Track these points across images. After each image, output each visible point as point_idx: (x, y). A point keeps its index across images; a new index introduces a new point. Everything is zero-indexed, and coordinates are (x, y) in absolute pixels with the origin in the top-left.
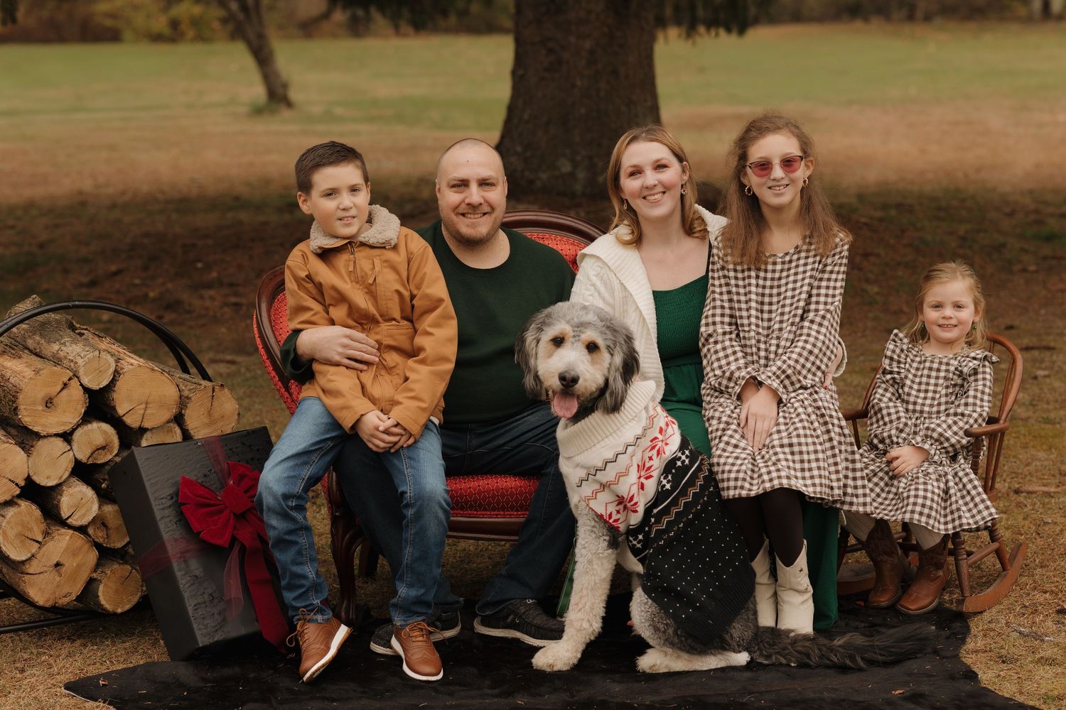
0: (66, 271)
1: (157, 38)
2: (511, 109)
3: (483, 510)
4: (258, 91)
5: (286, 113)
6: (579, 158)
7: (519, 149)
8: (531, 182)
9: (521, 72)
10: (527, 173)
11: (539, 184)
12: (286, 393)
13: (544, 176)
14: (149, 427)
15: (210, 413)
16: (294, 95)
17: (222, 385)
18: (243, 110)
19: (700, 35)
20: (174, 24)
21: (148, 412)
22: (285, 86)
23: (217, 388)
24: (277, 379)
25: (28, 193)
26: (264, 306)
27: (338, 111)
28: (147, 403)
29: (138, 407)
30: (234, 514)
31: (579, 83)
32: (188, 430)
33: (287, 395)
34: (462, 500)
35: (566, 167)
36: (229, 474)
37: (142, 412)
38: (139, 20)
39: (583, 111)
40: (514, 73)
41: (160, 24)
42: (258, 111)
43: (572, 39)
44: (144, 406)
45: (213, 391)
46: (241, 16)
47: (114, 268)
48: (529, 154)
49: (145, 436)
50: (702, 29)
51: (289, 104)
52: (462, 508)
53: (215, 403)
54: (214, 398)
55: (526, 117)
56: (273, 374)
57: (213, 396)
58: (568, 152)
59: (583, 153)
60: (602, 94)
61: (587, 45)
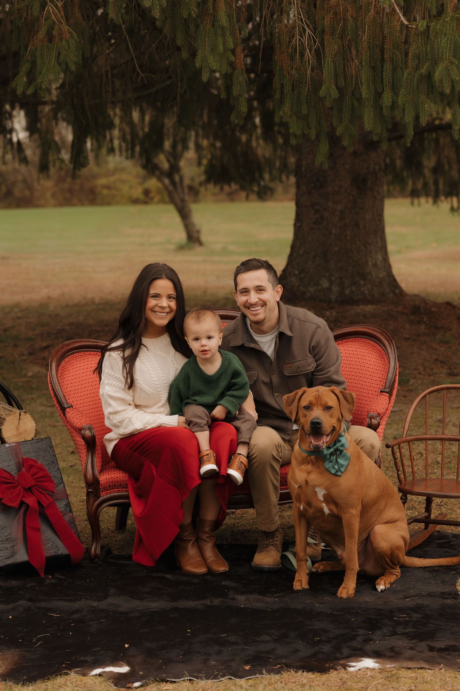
0: (16, 346)
1: (135, 201)
2: (293, 247)
4: (181, 236)
5: (198, 249)
6: (333, 278)
7: (297, 272)
8: (304, 293)
9: (299, 224)
10: (301, 287)
11: (308, 294)
12: (64, 417)
13: (312, 289)
15: (17, 428)
16: (204, 238)
17: (25, 412)
18: (172, 247)
19: (442, 201)
20: (147, 192)
22: (198, 232)
23: (22, 414)
24: (59, 409)
25: (18, 298)
26: (54, 365)
27: (231, 248)
30: (24, 489)
31: (334, 231)
32: (4, 438)
33: (64, 418)
35: (325, 284)
36: (23, 465)
38: (125, 189)
39: (336, 249)
40: (295, 225)
41: (138, 192)
42: (181, 248)
43: (330, 204)
45: (20, 415)
46: (171, 188)
47: (45, 344)
48: (302, 275)
50: (443, 198)
51: (201, 244)
53: (21, 422)
54: (21, 419)
55: (301, 252)
56: (57, 405)
57: (20, 418)
58: (327, 274)
59: (336, 275)
60: (348, 238)
61: (339, 208)
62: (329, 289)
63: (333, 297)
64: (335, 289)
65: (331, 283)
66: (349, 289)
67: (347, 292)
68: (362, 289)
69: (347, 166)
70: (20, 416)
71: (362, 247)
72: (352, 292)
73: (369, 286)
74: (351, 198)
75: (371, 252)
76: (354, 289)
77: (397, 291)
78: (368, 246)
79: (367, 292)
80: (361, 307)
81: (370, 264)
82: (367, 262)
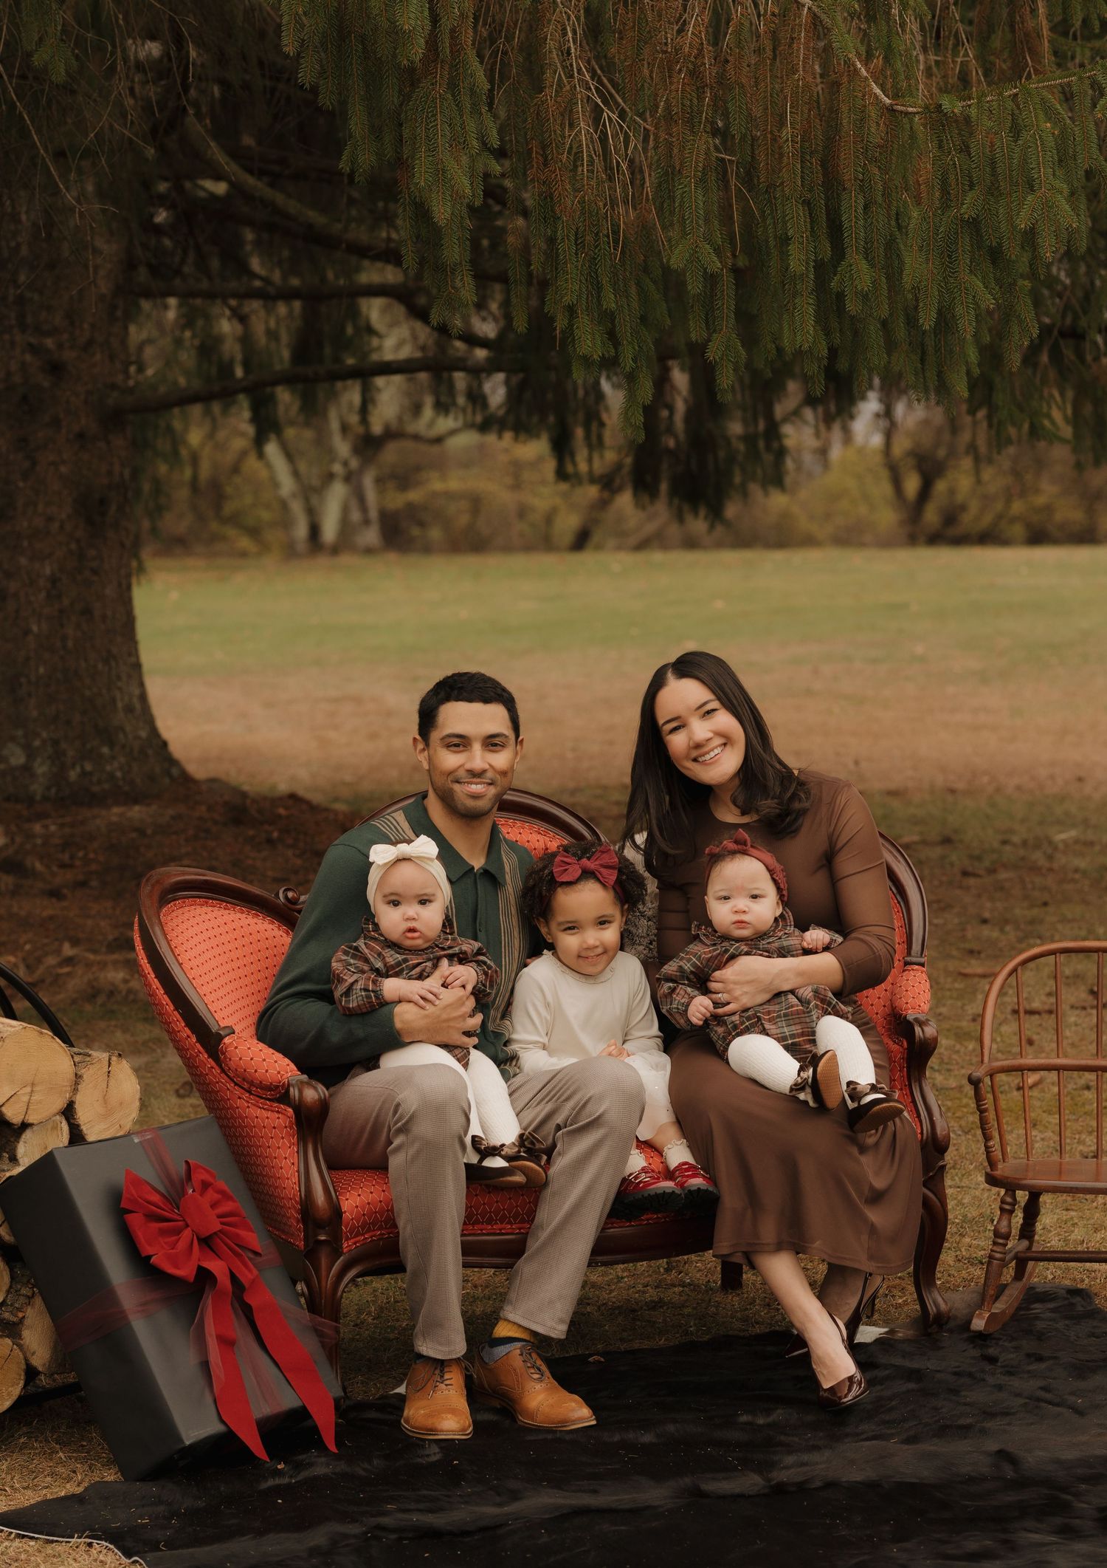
3: (519, 1223)
6: (37, 743)
14: (35, 1122)
15: (105, 1099)
17: (120, 1055)
21: (35, 1097)
23: (114, 1059)
28: (33, 1084)
29: (21, 1092)
31: (35, 628)
34: (490, 1209)
35: (15, 757)
37: (26, 1099)
39: (41, 670)
43: (23, 561)
44: (28, 1089)
45: (110, 1064)
49: (23, 1136)
52: (490, 1221)
53: (112, 1082)
54: (110, 1074)
57: (109, 1072)
58: (20, 733)
59: (44, 735)
60: (70, 644)
61: (48, 571)
62: (27, 769)
63: (37, 788)
64: (41, 768)
65: (31, 754)
66: (78, 769)
67: (73, 775)
68: (108, 768)
69: (63, 469)
70: (109, 1067)
71: (100, 666)
72: (84, 774)
73: (122, 760)
74: (73, 546)
75: (119, 678)
76: (88, 767)
77: (175, 771)
78: (113, 664)
79: (119, 774)
80: (116, 810)
81: (120, 705)
82: (113, 701)
